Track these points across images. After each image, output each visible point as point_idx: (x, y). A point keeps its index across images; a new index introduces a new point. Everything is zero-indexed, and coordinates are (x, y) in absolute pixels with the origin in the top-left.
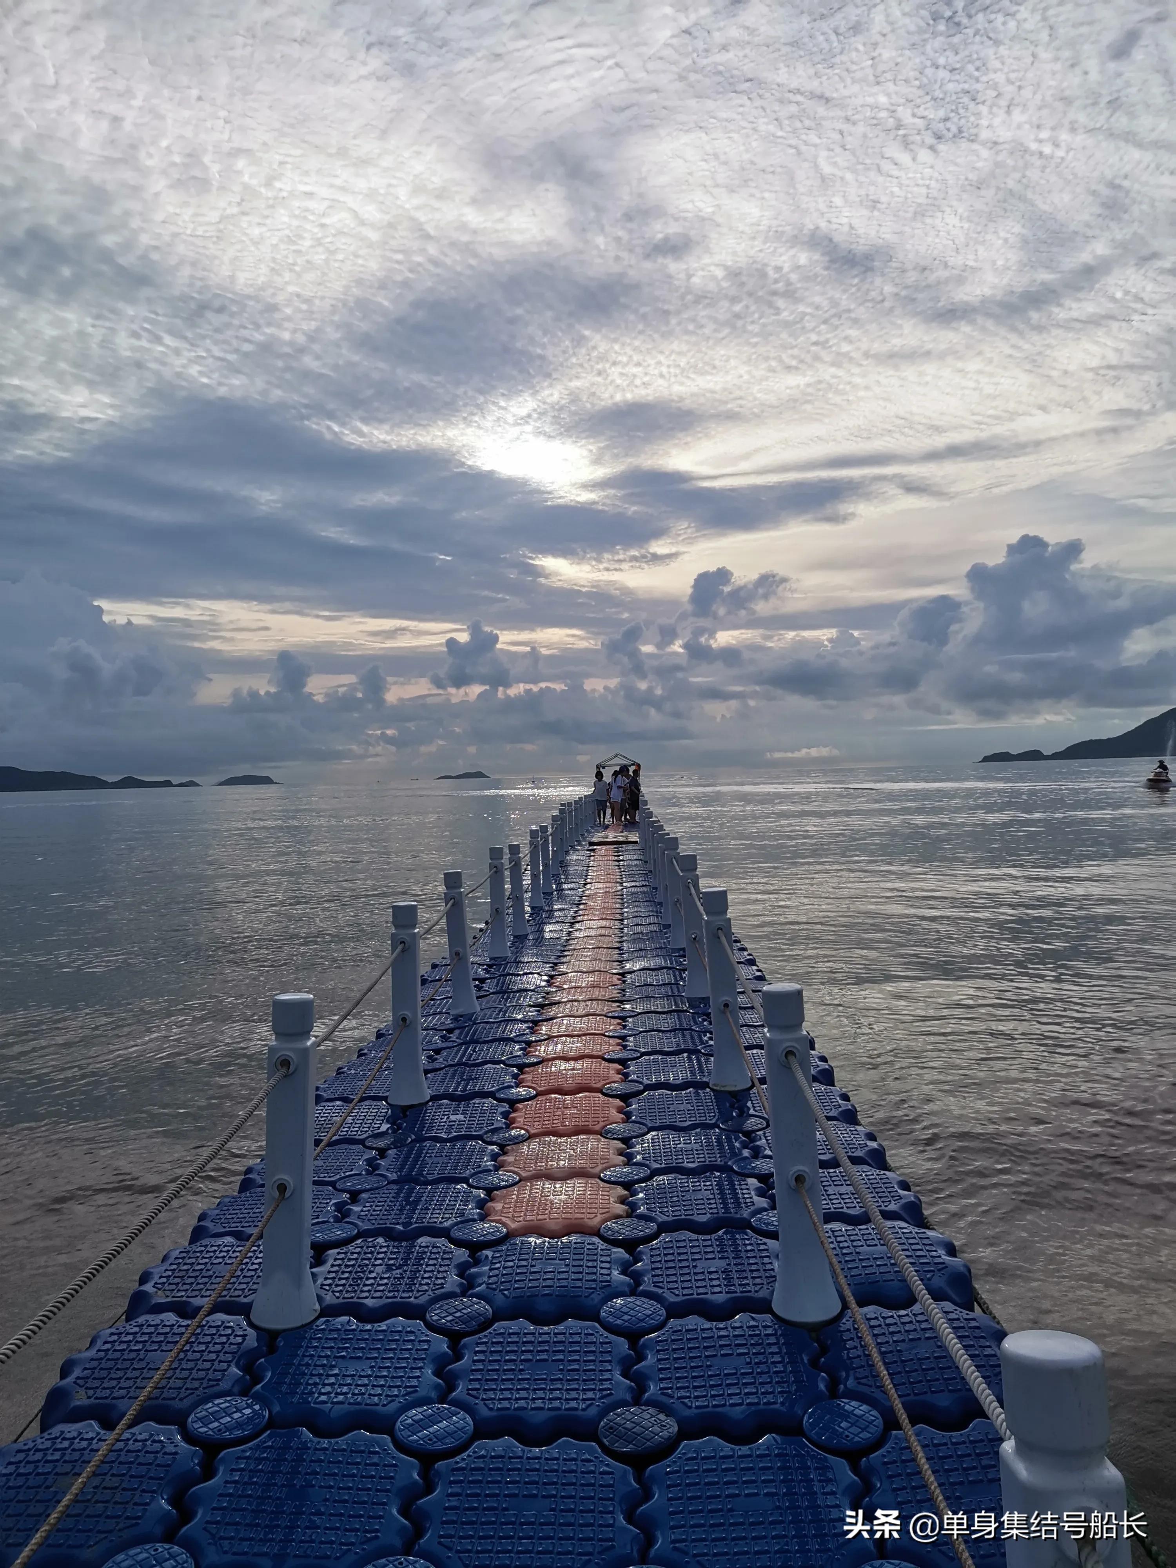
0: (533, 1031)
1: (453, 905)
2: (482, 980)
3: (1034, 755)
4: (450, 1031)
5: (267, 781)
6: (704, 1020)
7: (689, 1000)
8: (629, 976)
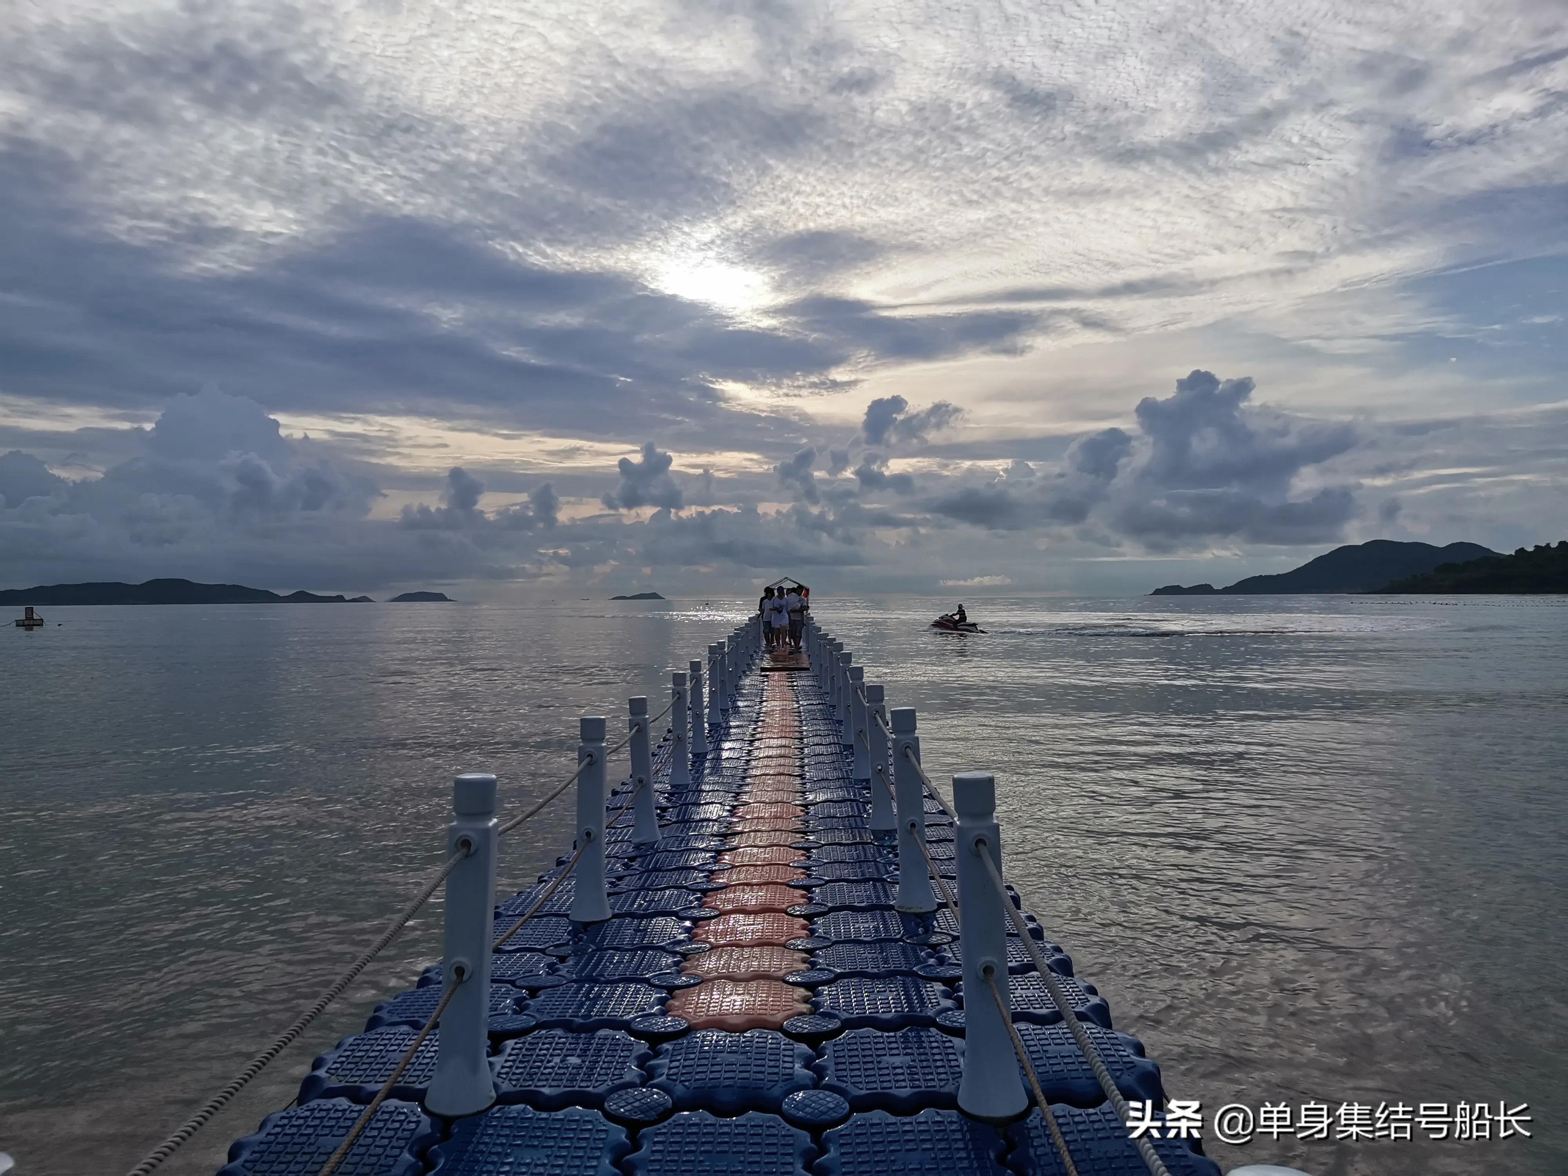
0: (716, 859)
1: (637, 731)
2: (664, 809)
3: (1205, 589)
4: (631, 859)
5: (440, 598)
6: (889, 853)
7: (874, 832)
8: (812, 808)
